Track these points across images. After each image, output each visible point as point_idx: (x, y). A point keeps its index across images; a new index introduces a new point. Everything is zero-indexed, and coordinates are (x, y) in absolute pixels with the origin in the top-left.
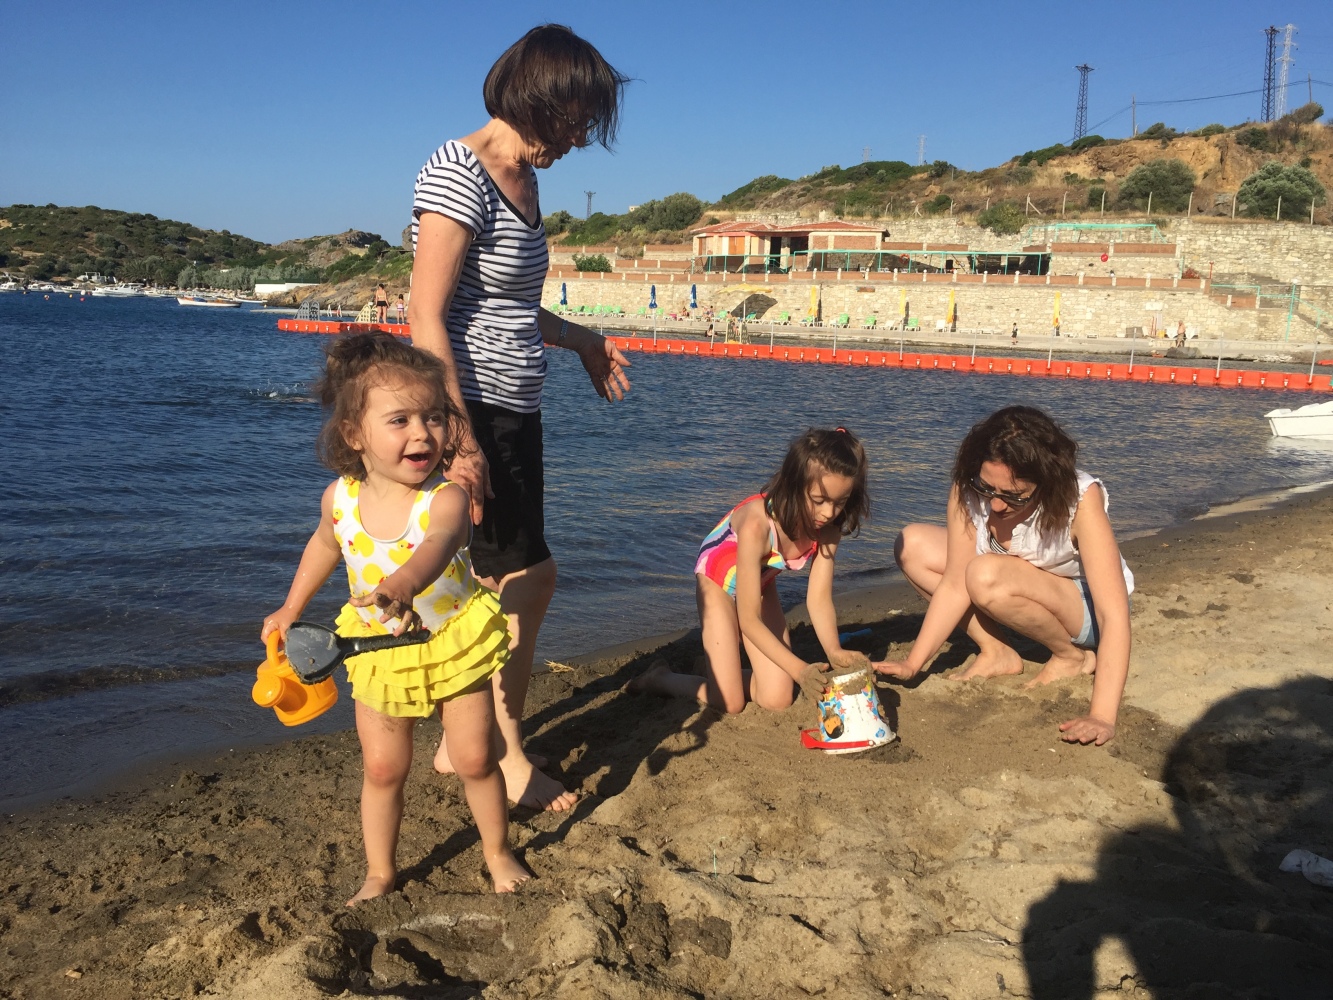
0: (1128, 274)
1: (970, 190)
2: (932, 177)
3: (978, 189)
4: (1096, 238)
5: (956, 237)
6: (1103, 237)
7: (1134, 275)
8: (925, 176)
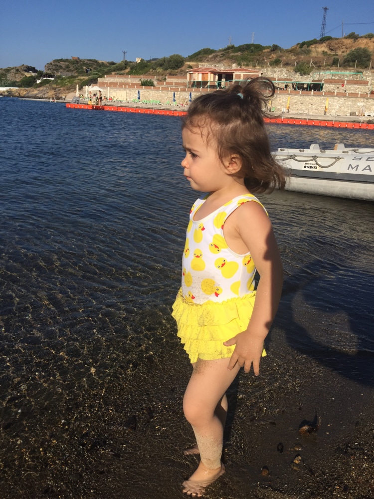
0: (351, 92)
1: (287, 57)
2: (271, 51)
3: (290, 56)
4: (338, 77)
5: (285, 75)
6: (340, 77)
7: (353, 92)
8: (269, 50)
